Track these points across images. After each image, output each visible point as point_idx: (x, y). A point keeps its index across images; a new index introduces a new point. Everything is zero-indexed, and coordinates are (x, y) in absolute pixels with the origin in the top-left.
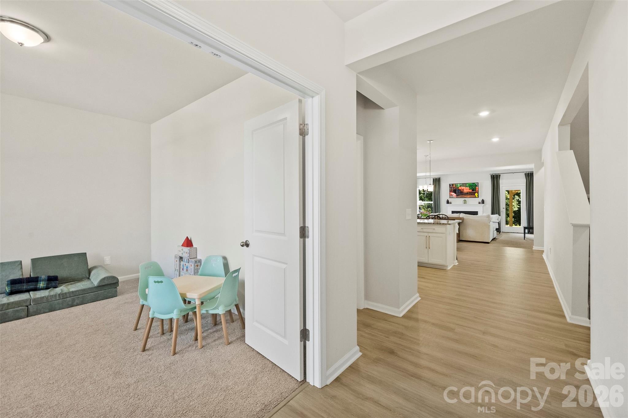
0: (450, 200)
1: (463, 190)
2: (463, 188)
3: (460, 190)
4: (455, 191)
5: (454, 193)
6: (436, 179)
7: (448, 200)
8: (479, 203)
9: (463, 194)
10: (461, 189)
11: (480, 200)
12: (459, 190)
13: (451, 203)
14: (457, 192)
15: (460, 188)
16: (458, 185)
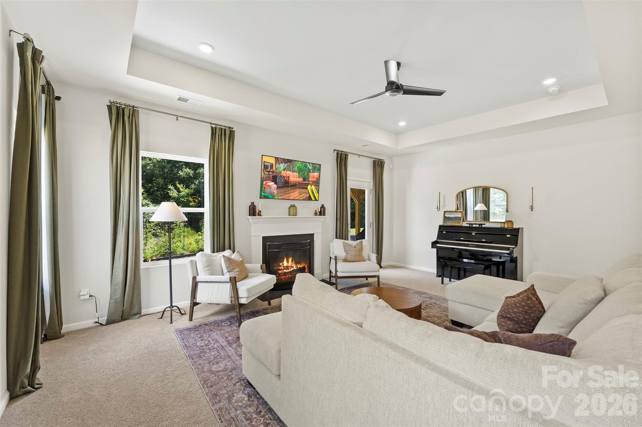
0: (260, 204)
1: (288, 177)
2: (289, 173)
3: (284, 177)
4: (274, 179)
5: (273, 183)
6: (223, 131)
7: (253, 203)
8: (316, 214)
9: (288, 186)
10: (285, 175)
11: (316, 206)
12: (281, 176)
13: (259, 215)
14: (278, 180)
15: (284, 173)
16: (280, 167)
